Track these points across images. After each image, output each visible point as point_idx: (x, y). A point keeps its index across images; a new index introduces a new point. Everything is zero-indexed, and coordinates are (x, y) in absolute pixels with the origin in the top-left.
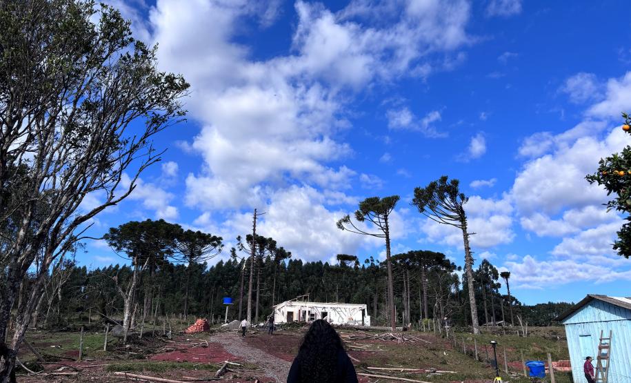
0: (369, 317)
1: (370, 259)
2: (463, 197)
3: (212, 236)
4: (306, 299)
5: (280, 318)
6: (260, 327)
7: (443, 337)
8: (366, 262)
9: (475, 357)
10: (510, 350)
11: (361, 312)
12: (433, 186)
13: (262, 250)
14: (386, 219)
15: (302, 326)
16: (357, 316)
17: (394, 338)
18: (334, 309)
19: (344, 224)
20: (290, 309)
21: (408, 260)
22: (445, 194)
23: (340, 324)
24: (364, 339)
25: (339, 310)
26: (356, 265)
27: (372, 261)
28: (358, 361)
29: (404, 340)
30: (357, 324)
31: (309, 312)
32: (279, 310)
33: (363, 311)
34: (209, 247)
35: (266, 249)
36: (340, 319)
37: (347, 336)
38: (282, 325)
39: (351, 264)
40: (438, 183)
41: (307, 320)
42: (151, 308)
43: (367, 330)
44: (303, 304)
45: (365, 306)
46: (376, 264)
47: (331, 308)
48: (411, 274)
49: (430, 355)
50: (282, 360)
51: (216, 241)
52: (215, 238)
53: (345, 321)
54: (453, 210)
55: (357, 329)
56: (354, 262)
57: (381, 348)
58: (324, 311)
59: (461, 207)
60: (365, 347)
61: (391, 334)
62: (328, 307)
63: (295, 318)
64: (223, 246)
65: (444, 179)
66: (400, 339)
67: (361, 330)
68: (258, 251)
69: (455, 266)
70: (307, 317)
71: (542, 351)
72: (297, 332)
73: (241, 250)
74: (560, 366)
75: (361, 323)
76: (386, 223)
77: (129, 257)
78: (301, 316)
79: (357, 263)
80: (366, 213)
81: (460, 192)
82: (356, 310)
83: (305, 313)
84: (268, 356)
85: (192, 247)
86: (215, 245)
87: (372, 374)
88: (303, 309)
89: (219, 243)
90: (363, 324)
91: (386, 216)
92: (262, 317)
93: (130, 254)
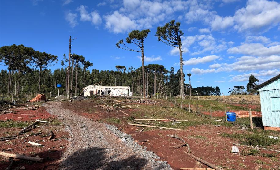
0: (131, 92)
1: (131, 68)
2: (181, 33)
3: (52, 55)
4: (100, 85)
5: (87, 94)
6: (75, 98)
7: (169, 101)
8: (129, 69)
9: (188, 110)
10: (201, 106)
11: (127, 90)
12: (167, 25)
13: (77, 62)
14: (142, 43)
15: (97, 97)
16: (126, 92)
17: (144, 102)
18: (114, 89)
19: (120, 45)
20: (92, 90)
21: (148, 68)
22: (173, 30)
23: (117, 96)
24: (129, 103)
25: (116, 89)
26: (124, 70)
27: (132, 68)
28: (128, 115)
29: (150, 103)
30: (125, 96)
31: (101, 91)
32: (86, 90)
33: (128, 90)
34: (51, 60)
35: (79, 61)
36: (118, 93)
37: (121, 101)
38: (87, 97)
39: (122, 70)
40: (170, 24)
41: (100, 95)
42: (19, 90)
43: (130, 98)
44: (99, 87)
45: (129, 88)
46: (134, 70)
47: (113, 89)
48: (149, 75)
49: (164, 110)
50: (81, 116)
51: (54, 58)
52: (53, 56)
53: (120, 94)
54: (176, 39)
55: (125, 98)
56: (124, 69)
57: (139, 107)
58: (109, 90)
59: (180, 38)
60: (131, 106)
61: (143, 100)
62: (111, 88)
63: (95, 93)
64: (58, 60)
65: (173, 22)
66: (147, 102)
67: (127, 98)
68: (75, 62)
69: (168, 71)
70: (100, 92)
71: (216, 106)
72: (94, 100)
73: (66, 62)
74: (240, 114)
75: (127, 95)
76: (142, 45)
77: (7, 65)
78: (97, 92)
79: (125, 69)
80: (132, 38)
81: (180, 30)
82: (125, 90)
83: (99, 91)
84: (74, 114)
85: (40, 60)
86: (54, 60)
87: (138, 124)
88: (99, 89)
89: (56, 59)
90: (128, 96)
91: (142, 41)
92: (78, 93)
93: (7, 64)
